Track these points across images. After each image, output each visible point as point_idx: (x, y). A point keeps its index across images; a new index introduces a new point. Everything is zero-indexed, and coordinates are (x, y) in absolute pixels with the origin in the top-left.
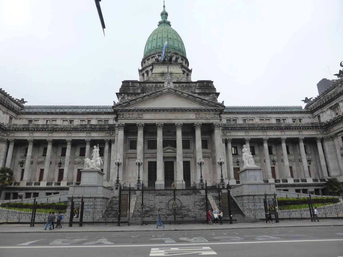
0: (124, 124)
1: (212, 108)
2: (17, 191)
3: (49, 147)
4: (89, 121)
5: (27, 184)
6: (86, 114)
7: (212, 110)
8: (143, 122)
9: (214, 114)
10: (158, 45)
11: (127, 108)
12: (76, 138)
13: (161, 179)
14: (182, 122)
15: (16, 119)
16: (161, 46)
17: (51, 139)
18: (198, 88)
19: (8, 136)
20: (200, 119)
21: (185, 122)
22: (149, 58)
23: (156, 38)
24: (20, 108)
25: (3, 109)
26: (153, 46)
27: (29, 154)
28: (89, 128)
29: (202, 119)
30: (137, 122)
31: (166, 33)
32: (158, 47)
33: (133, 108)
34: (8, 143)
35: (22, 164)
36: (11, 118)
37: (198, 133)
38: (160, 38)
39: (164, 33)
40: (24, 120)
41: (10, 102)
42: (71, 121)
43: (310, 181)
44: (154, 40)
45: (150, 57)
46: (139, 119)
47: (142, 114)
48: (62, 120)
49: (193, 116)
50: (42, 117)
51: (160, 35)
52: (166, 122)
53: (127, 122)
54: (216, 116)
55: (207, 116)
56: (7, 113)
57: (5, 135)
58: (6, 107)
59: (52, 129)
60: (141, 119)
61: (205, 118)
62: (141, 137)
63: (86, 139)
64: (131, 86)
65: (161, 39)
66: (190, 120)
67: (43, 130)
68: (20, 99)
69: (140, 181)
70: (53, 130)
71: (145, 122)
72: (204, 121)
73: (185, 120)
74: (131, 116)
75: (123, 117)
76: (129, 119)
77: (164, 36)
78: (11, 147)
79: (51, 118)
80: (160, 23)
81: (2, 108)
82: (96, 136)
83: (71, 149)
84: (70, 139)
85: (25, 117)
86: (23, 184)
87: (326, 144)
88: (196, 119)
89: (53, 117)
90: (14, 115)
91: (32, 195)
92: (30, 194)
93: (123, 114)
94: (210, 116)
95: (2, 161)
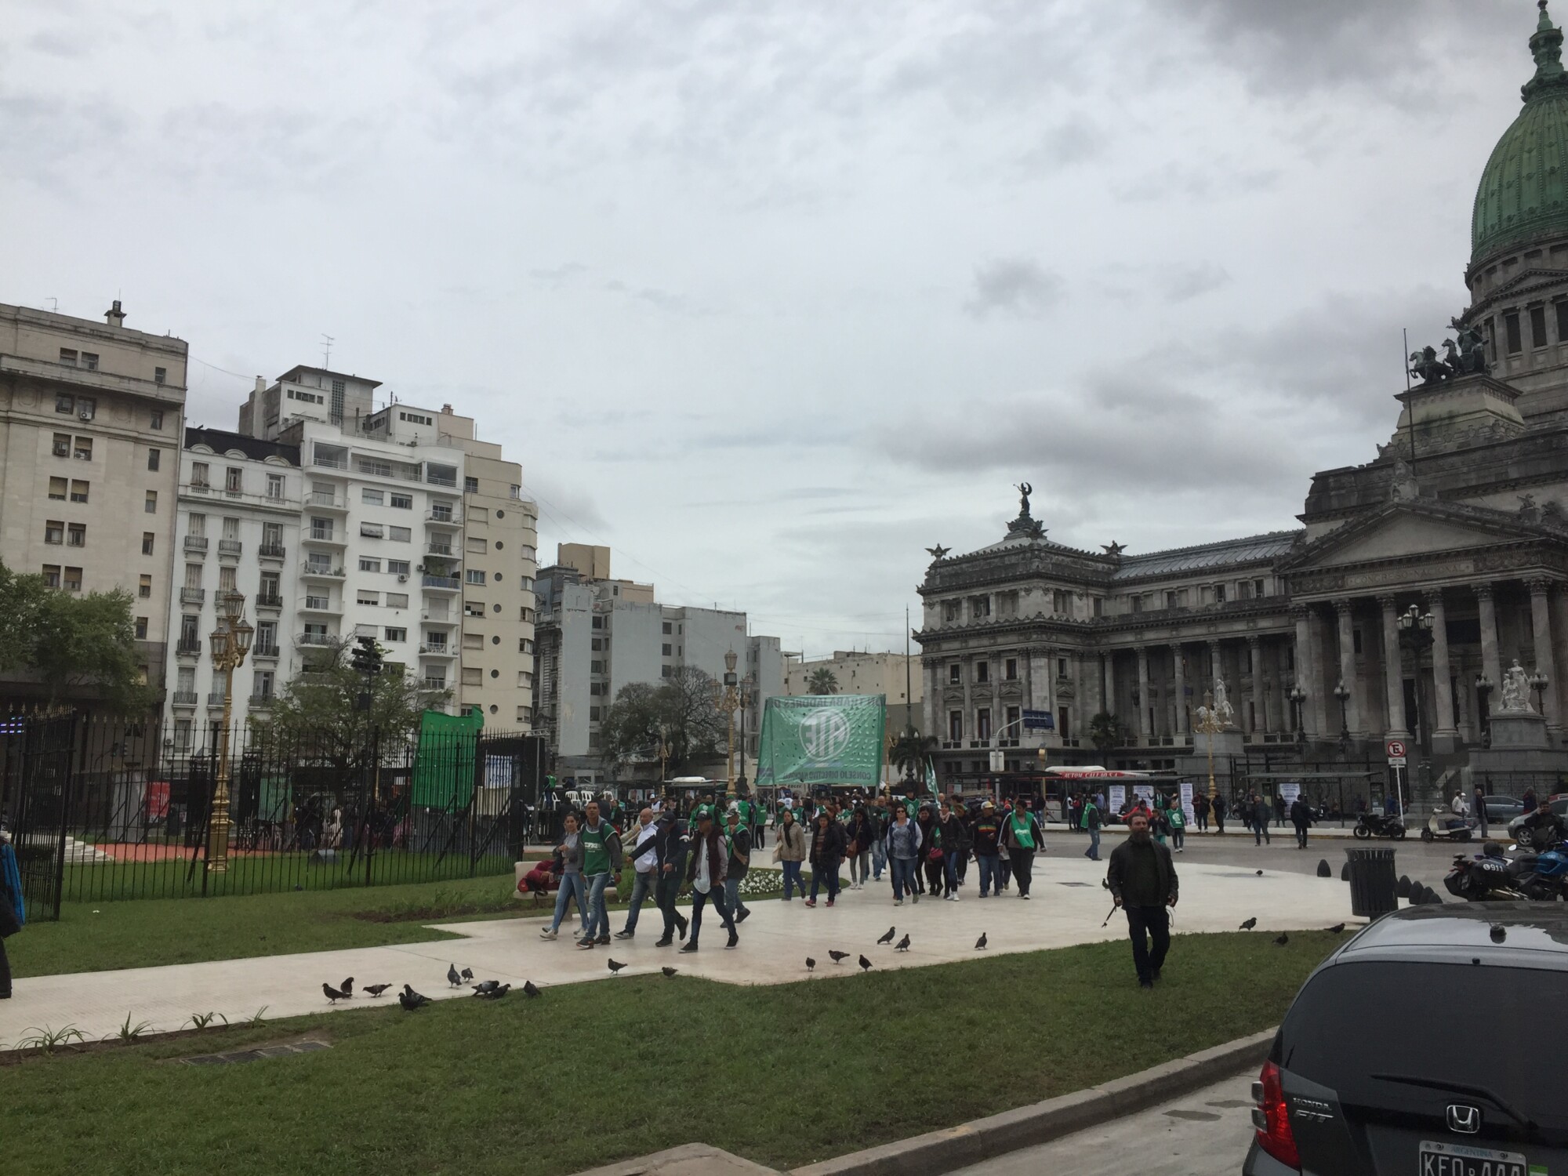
0: (1304, 605)
1: (1512, 541)
2: (1136, 758)
3: (1178, 661)
4: (1259, 585)
5: (1151, 742)
6: (1248, 568)
7: (1519, 546)
8: (1344, 595)
9: (1526, 554)
10: (1505, 216)
11: (1303, 569)
12: (1228, 636)
13: (1399, 729)
14: (1436, 585)
15: (1108, 598)
16: (1515, 221)
17: (1178, 642)
18: (1515, 459)
19: (1098, 644)
20: (1485, 574)
21: (1448, 585)
22: (1480, 276)
23: (1496, 187)
24: (1112, 567)
25: (1078, 590)
26: (1489, 225)
27: (1143, 679)
28: (1248, 610)
29: (1493, 570)
30: (1333, 596)
31: (1534, 153)
32: (1505, 224)
33: (1315, 568)
34: (1101, 658)
35: (1136, 699)
36: (1097, 602)
37: (1485, 610)
38: (1509, 186)
39: (1526, 156)
40: (1125, 599)
41: (1087, 566)
42: (1220, 590)
44: (1493, 195)
45: (1482, 272)
46: (1336, 589)
47: (1343, 577)
48: (1199, 589)
49: (1468, 567)
50: (1156, 588)
51: (1511, 170)
52: (1398, 589)
53: (1313, 600)
54: (1533, 559)
55: (1506, 562)
56: (1087, 595)
57: (1094, 642)
58: (1081, 583)
59: (1175, 621)
60: (1342, 588)
61: (1501, 569)
62: (1346, 633)
63: (1248, 635)
64: (1333, 489)
65: (1513, 191)
66: (1460, 579)
67: (1157, 625)
68: (1110, 545)
69: (1348, 733)
70: (1178, 623)
71: (1351, 596)
72: (1497, 577)
73: (1447, 581)
74: (1318, 585)
75: (1300, 590)
76: (1314, 592)
77: (1524, 173)
78: (1109, 666)
79: (1175, 586)
80: (1528, 92)
81: (1075, 590)
82: (1266, 624)
83: (1222, 662)
84: (1215, 638)
85: (1125, 592)
86: (1144, 744)
88: (1475, 575)
89: (1180, 585)
90: (1101, 592)
91: (1163, 764)
92: (1160, 761)
93: (1301, 583)
94: (1516, 562)
95: (1098, 697)
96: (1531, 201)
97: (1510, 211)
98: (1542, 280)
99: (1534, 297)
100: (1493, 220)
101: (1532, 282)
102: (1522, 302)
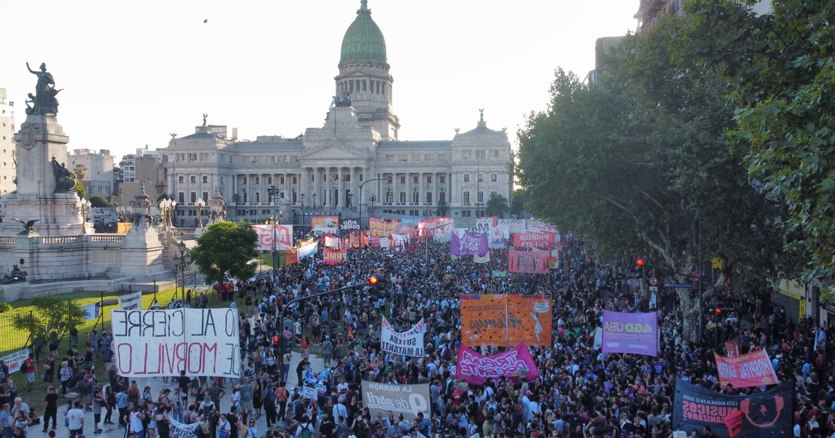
2: (245, 209)
3: (260, 179)
5: (250, 204)
7: (361, 159)
8: (317, 167)
11: (306, 158)
14: (341, 166)
16: (354, 54)
17: (260, 173)
19: (232, 172)
20: (352, 165)
21: (344, 167)
23: (349, 41)
27: (248, 183)
29: (354, 164)
32: (350, 53)
33: (309, 158)
37: (352, 174)
43: (434, 204)
49: (348, 163)
52: (331, 166)
53: (307, 167)
54: (364, 162)
55: (357, 162)
60: (315, 164)
61: (356, 164)
62: (317, 175)
63: (283, 173)
64: (311, 133)
67: (254, 168)
70: (262, 167)
71: (319, 167)
72: (355, 166)
74: (309, 163)
75: (304, 164)
80: (358, 13)
86: (248, 204)
88: (350, 165)
90: (232, 154)
93: (304, 162)
94: (360, 162)
95: (231, 189)
96: (359, 49)
97: (353, 50)
98: (360, 74)
99: (358, 78)
100: (348, 52)
101: (358, 74)
102: (355, 79)
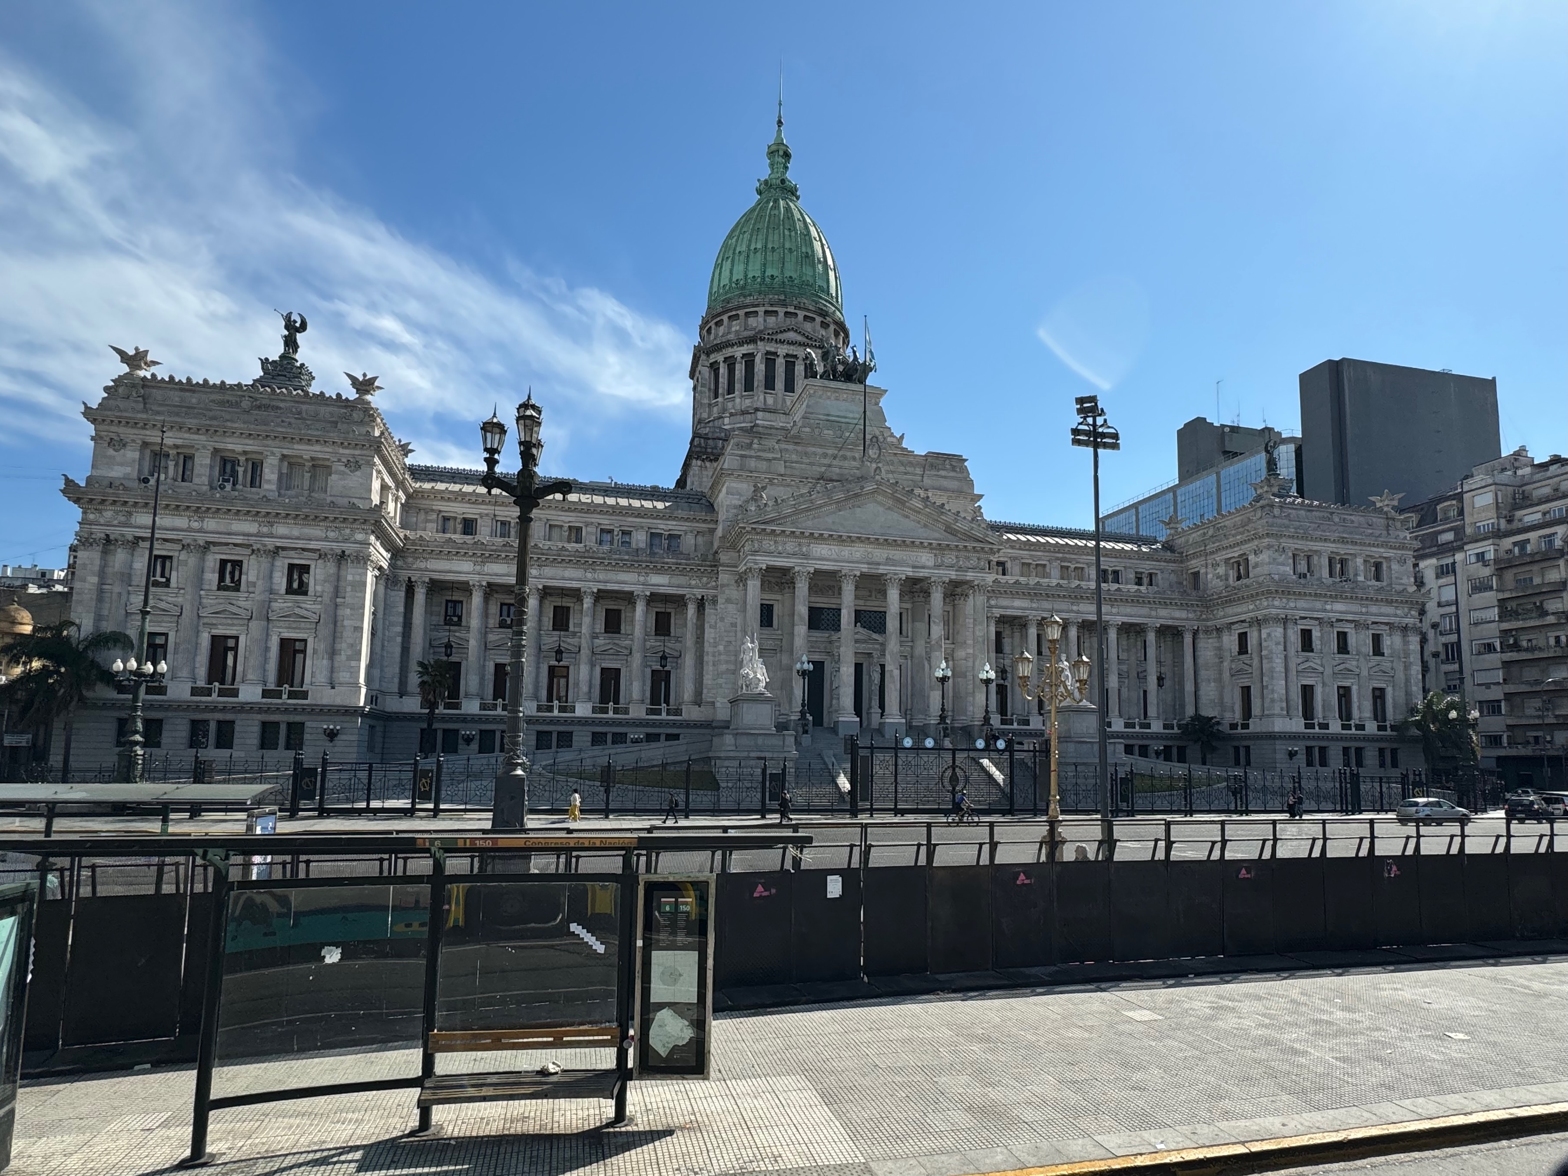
0: (764, 567)
1: (976, 544)
4: (625, 533)
7: (975, 550)
8: (809, 564)
9: (978, 559)
11: (775, 527)
14: (902, 572)
18: (929, 473)
19: (408, 567)
20: (943, 569)
21: (910, 574)
27: (478, 623)
29: (948, 567)
30: (796, 563)
33: (789, 529)
34: (410, 588)
35: (449, 648)
40: (433, 516)
43: (1156, 727)
46: (799, 555)
47: (809, 545)
48: (548, 525)
49: (929, 560)
52: (865, 569)
53: (772, 563)
55: (961, 564)
57: (401, 564)
61: (957, 568)
66: (922, 570)
71: (816, 566)
72: (953, 575)
73: (911, 569)
74: (782, 549)
75: (760, 549)
76: (774, 553)
78: (420, 600)
85: (435, 507)
87: (1201, 644)
88: (935, 568)
93: (761, 541)
94: (968, 564)
95: (398, 639)
102: (781, 350)
